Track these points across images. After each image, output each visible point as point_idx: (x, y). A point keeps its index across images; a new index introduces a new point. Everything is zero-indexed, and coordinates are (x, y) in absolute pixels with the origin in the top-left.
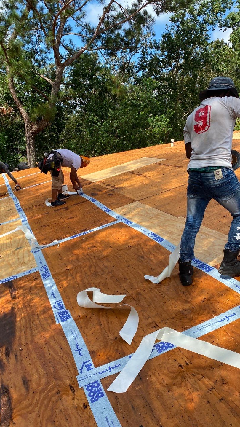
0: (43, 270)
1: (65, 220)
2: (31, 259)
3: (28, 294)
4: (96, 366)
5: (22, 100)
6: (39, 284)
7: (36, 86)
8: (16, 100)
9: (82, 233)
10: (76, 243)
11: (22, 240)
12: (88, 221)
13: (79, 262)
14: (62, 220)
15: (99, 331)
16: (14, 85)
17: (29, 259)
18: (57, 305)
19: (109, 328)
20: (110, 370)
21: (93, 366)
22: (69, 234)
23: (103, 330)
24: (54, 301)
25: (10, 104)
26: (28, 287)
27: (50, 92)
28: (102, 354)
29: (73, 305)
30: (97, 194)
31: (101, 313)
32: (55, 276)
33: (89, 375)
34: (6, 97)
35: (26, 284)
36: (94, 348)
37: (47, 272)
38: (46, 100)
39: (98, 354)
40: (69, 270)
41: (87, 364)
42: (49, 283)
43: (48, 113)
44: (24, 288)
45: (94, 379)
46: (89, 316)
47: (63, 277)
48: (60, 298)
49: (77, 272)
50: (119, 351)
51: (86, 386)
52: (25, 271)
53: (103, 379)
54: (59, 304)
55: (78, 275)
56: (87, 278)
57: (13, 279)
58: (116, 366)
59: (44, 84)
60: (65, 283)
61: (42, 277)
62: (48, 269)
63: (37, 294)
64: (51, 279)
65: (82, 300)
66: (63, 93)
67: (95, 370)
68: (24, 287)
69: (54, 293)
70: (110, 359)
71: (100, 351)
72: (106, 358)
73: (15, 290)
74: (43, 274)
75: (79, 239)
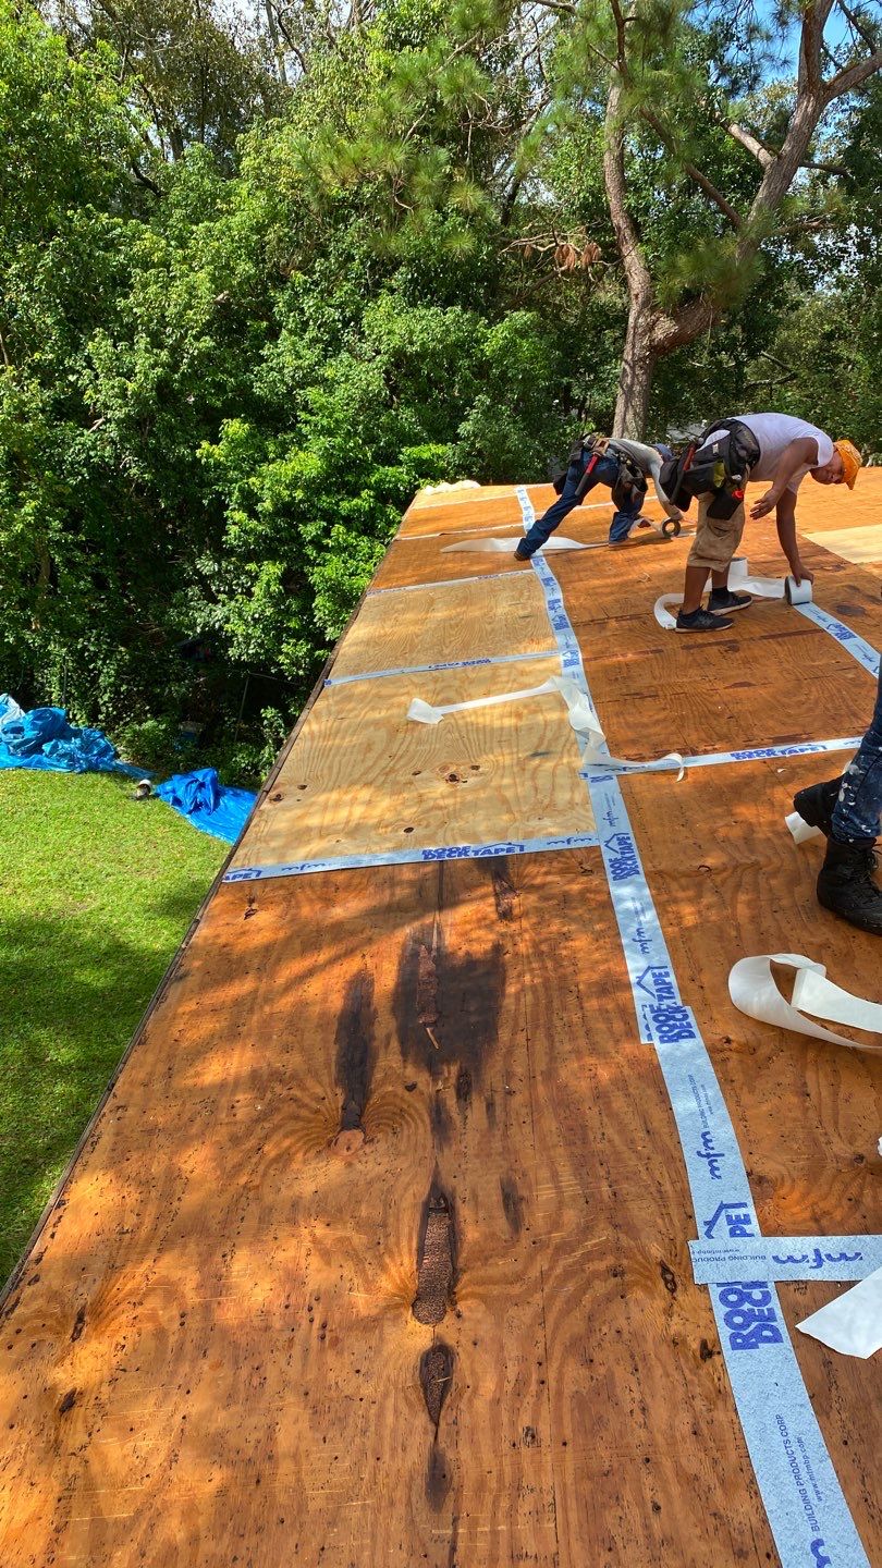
0: (617, 848)
1: (719, 686)
2: (578, 798)
3: (551, 917)
4: (768, 1230)
5: (640, 219)
6: (597, 892)
7: (703, 167)
8: (618, 220)
9: (778, 749)
10: (748, 780)
11: (555, 728)
12: (810, 709)
13: (752, 852)
14: (708, 686)
15: (797, 1113)
16: (622, 162)
17: (572, 799)
18: (649, 978)
19: (836, 1113)
20: (819, 1261)
21: (754, 1227)
22: (727, 741)
23: (812, 1114)
24: (643, 963)
25: (594, 231)
26: (556, 891)
27: (749, 195)
28: (796, 1195)
29: (710, 996)
30: (863, 612)
31: (811, 1055)
32: (657, 879)
33: (738, 1254)
34: (585, 206)
35: (550, 878)
36: (770, 1168)
37: (629, 859)
38: (732, 223)
39: (782, 1192)
40: (710, 869)
41: (734, 1212)
42: (630, 897)
43: (726, 275)
44: (541, 892)
45: (754, 1272)
46: (764, 1051)
47: (684, 889)
48: (666, 959)
49: (738, 886)
50: (863, 1209)
51: (719, 1285)
52: (551, 835)
53: (787, 1283)
54: (658, 979)
55: (743, 897)
56: (777, 916)
57: (509, 850)
58: (843, 1256)
59: (737, 162)
60: (691, 914)
61: (609, 870)
62: (634, 847)
63: (585, 924)
64: (639, 886)
65: (748, 986)
66: (801, 204)
67: (759, 1243)
68: (542, 886)
69: (647, 936)
70: (825, 1222)
71: (788, 1183)
72: (807, 1214)
73: (512, 889)
74: (613, 862)
75: (764, 768)
